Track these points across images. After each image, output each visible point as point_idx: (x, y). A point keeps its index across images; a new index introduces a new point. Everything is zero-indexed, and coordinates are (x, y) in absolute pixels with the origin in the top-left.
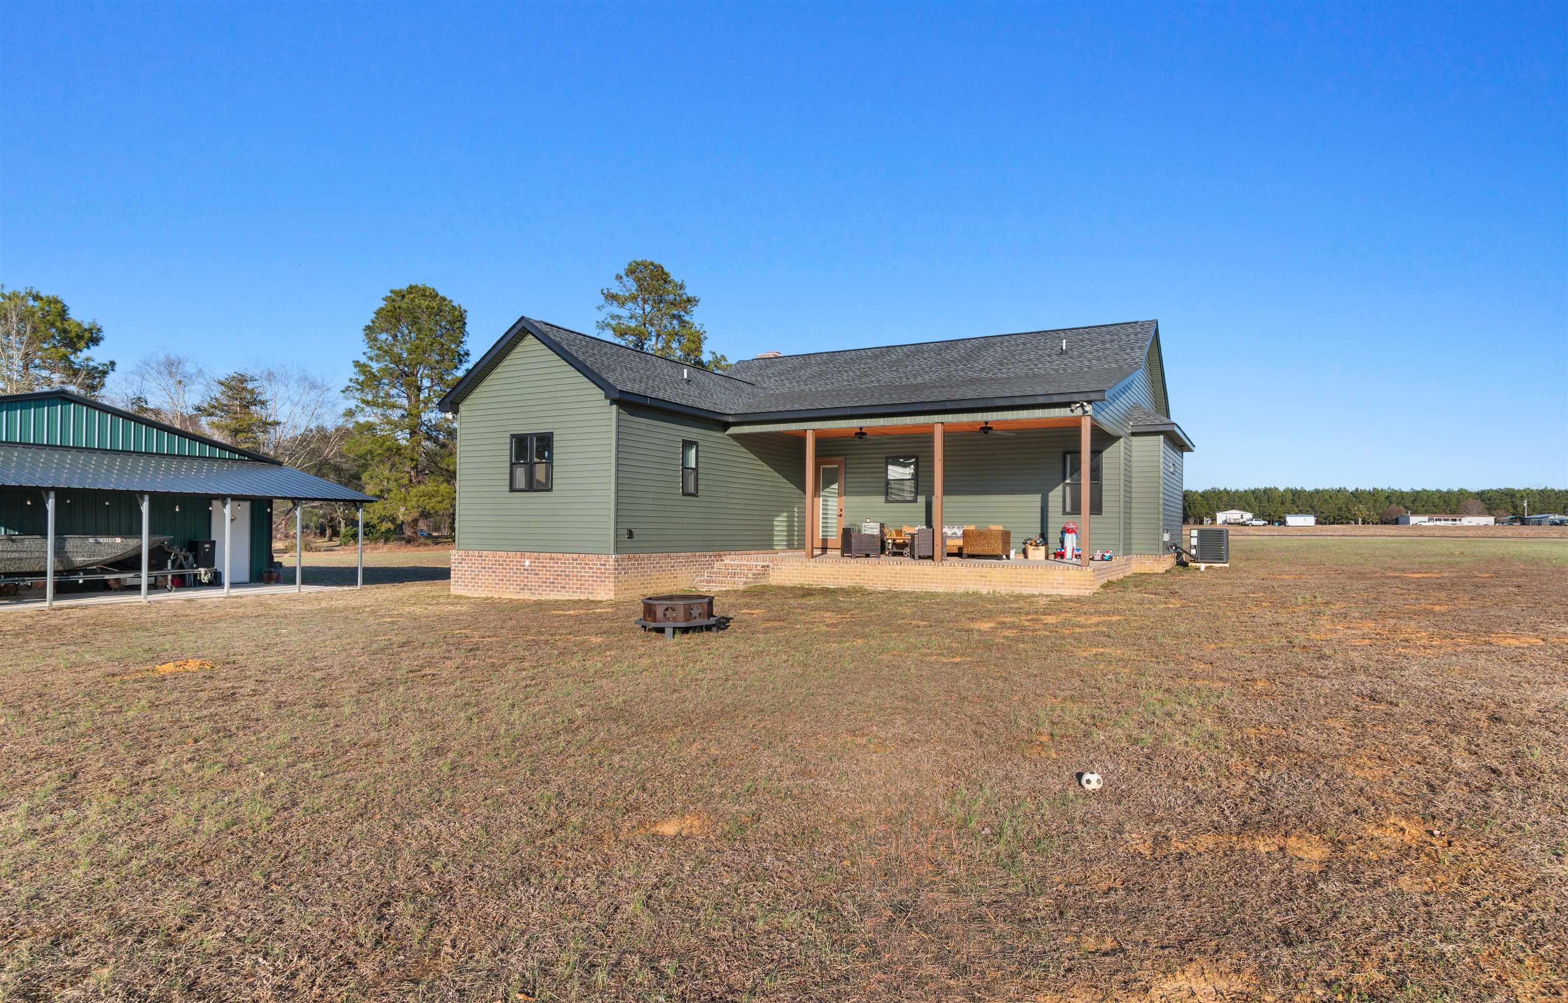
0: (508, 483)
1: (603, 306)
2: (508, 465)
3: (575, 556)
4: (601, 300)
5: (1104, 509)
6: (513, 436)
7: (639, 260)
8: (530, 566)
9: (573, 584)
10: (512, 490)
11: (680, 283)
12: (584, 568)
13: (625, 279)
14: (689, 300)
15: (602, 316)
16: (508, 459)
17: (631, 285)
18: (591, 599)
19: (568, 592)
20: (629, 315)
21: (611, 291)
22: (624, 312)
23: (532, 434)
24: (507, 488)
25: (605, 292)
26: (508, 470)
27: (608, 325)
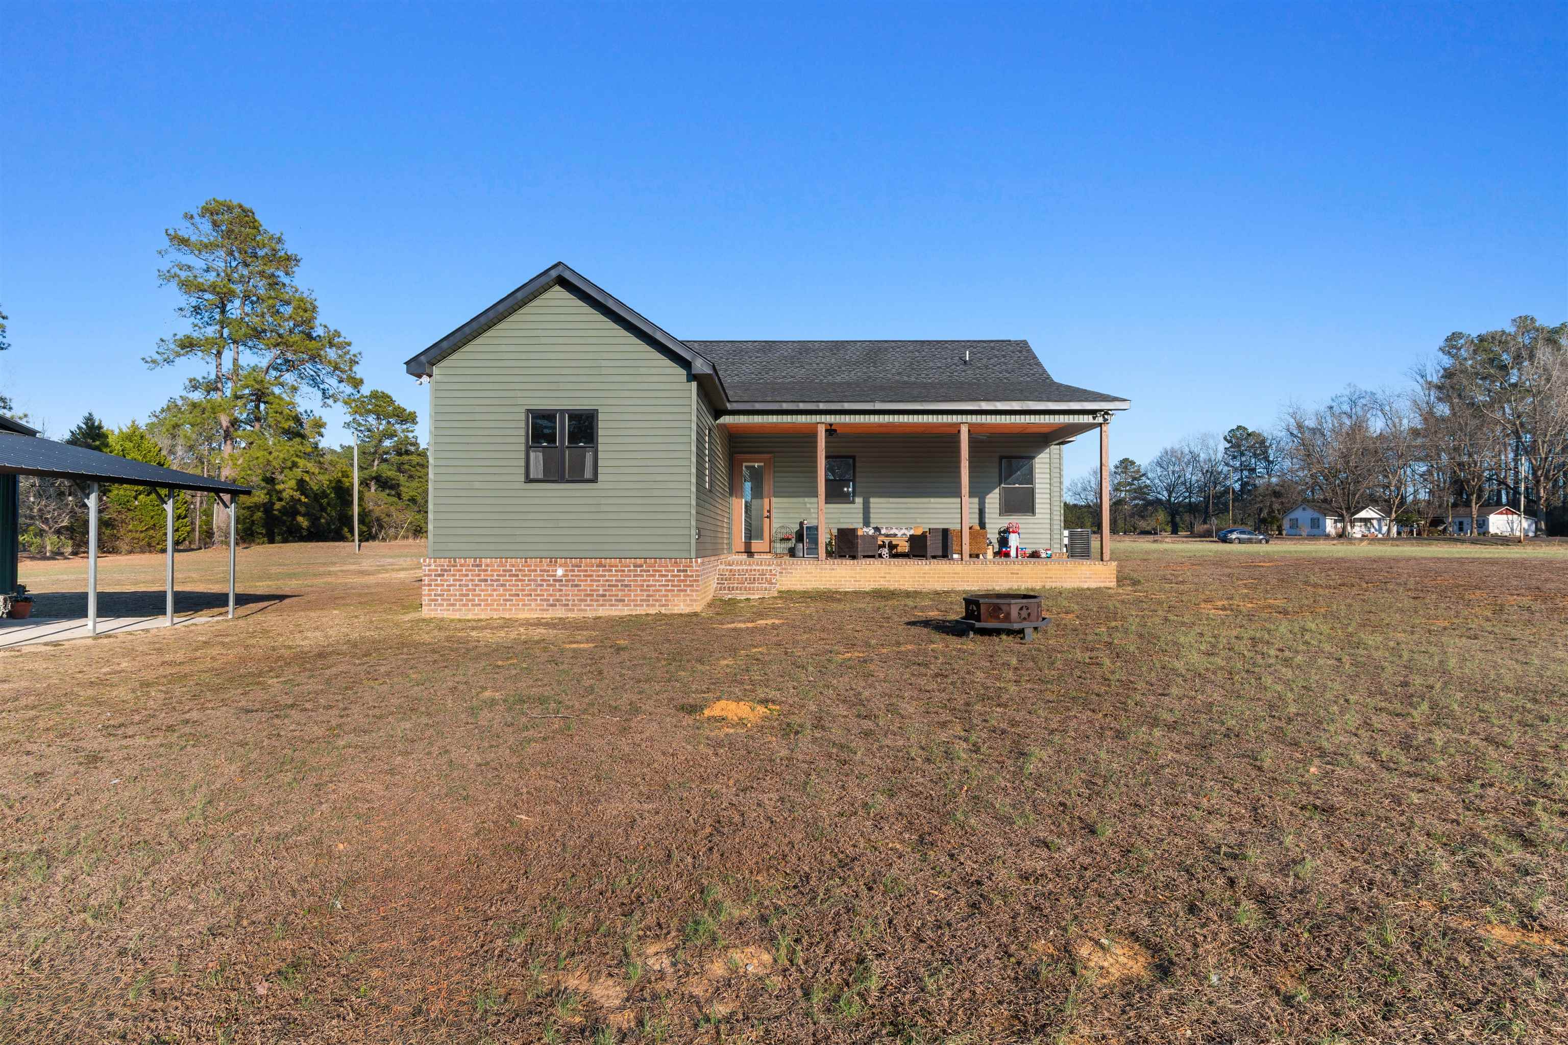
0: (522, 470)
1: (166, 251)
2: (523, 447)
3: (639, 561)
4: (166, 242)
5: (1037, 511)
6: (528, 411)
7: (221, 199)
8: (564, 576)
9: (636, 595)
10: (528, 480)
11: (278, 235)
12: (654, 576)
13: (197, 219)
14: (288, 258)
15: (165, 264)
16: (523, 440)
17: (205, 230)
18: (663, 611)
19: (627, 605)
20: (205, 267)
21: (180, 233)
22: (198, 263)
23: (562, 412)
24: (522, 478)
25: (171, 232)
26: (523, 455)
27: (176, 276)
